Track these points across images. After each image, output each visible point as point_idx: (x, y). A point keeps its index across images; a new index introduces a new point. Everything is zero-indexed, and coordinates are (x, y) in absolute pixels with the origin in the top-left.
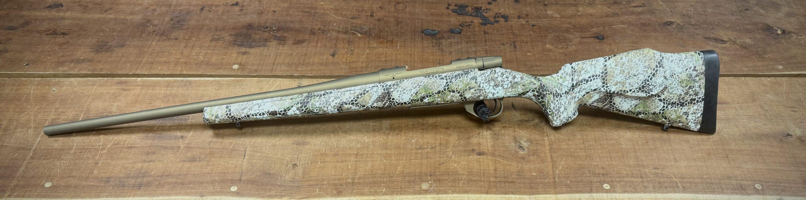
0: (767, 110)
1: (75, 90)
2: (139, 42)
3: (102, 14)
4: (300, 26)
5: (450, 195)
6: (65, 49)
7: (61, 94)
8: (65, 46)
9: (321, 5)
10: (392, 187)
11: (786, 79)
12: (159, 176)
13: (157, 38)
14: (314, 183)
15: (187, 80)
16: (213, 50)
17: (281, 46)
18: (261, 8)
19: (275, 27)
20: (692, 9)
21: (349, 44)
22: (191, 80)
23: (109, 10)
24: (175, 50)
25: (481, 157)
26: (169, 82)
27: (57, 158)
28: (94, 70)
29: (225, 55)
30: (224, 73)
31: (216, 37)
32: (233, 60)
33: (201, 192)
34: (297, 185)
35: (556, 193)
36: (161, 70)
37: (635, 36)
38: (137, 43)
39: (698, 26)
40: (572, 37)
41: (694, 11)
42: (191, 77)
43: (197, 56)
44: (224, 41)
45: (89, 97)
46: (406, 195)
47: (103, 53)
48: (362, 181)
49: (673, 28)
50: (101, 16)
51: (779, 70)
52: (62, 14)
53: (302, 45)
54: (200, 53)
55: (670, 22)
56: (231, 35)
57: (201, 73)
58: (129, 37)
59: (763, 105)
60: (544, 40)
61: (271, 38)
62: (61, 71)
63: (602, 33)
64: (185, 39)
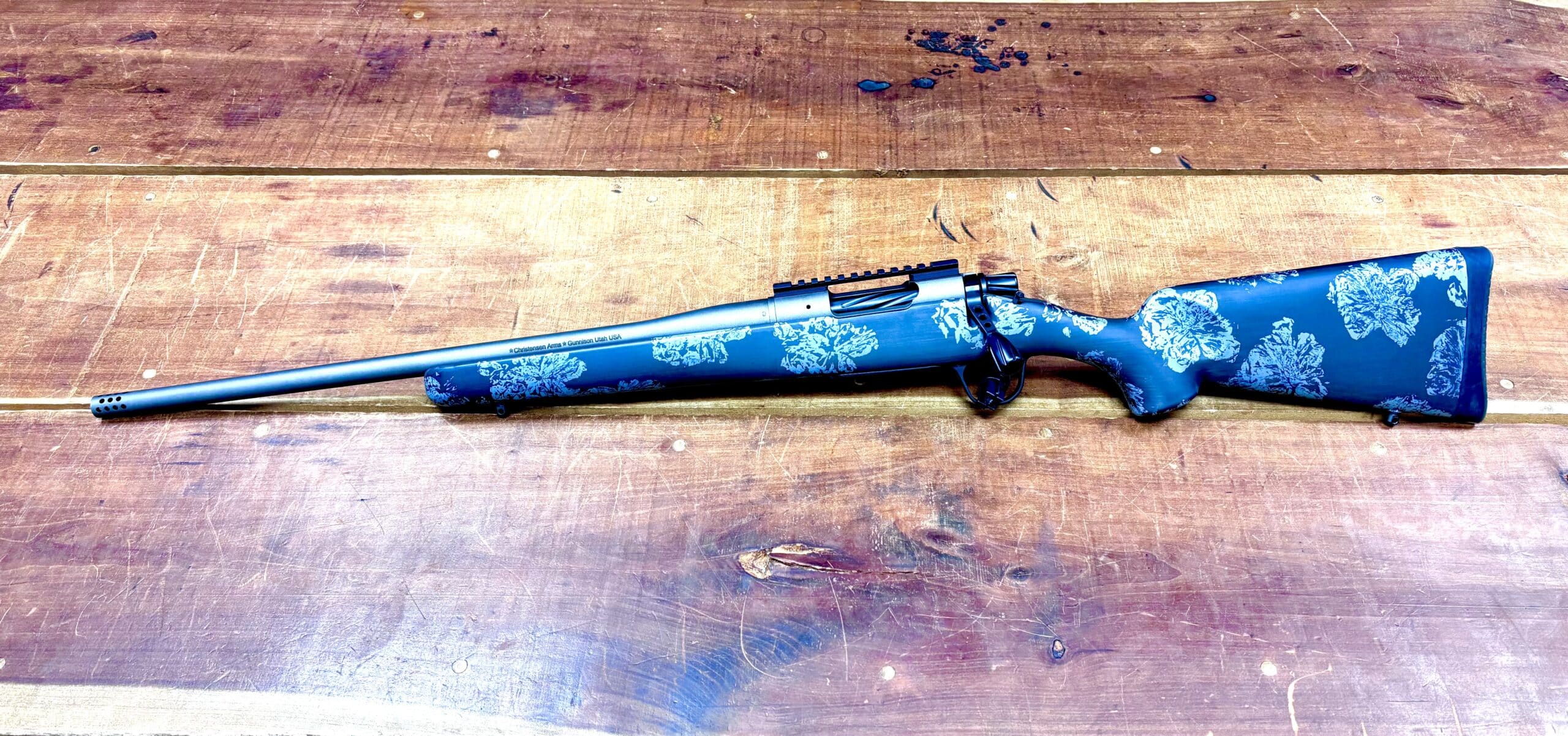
1: (190, 197)
2: (308, 107)
3: (234, 52)
4: (615, 75)
6: (166, 119)
7: (164, 206)
8: (165, 114)
13: (343, 99)
15: (403, 180)
16: (451, 122)
17: (580, 113)
18: (541, 41)
19: (568, 77)
20: (1398, 41)
21: (712, 110)
22: (409, 180)
23: (245, 46)
24: (377, 122)
26: (368, 185)
27: (163, 325)
28: (225, 161)
29: (473, 132)
30: (473, 167)
31: (455, 97)
32: (488, 140)
36: (352, 161)
37: (1277, 95)
38: (305, 110)
39: (1408, 72)
40: (1153, 96)
41: (1401, 43)
42: (411, 174)
43: (420, 133)
44: (471, 105)
45: (218, 211)
47: (240, 128)
49: (1356, 78)
50: (232, 56)
51: (1564, 161)
52: (154, 52)
53: (620, 111)
54: (424, 128)
55: (1352, 66)
56: (484, 93)
57: (427, 167)
58: (287, 97)
59: (1528, 229)
60: (1098, 102)
61: (560, 97)
62: (162, 163)
63: (1213, 89)
64: (397, 101)
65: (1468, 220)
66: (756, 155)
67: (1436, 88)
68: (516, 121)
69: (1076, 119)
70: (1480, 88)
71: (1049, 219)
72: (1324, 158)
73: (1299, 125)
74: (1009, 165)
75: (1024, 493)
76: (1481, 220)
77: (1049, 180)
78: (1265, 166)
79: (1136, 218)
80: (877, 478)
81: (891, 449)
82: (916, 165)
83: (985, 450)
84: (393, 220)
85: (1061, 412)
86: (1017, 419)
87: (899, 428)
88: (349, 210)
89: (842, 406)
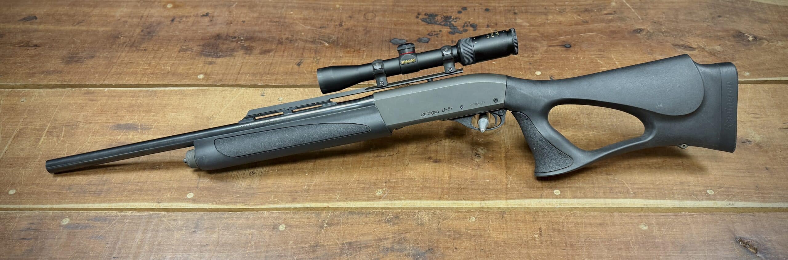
1: (42, 100)
2: (109, 53)
3: (75, 26)
4: (267, 36)
5: (403, 201)
6: (37, 60)
7: (30, 105)
8: (36, 58)
9: (291, 14)
10: (347, 194)
11: (752, 85)
12: (119, 183)
13: (127, 49)
14: (270, 190)
15: (153, 90)
16: (181, 60)
17: (248, 55)
18: (231, 19)
19: (243, 37)
20: (664, 16)
21: (314, 54)
22: (156, 90)
23: (81, 23)
25: (437, 164)
26: (135, 92)
27: (22, 166)
28: (63, 81)
29: (192, 65)
30: (189, 83)
31: (184, 47)
32: (199, 70)
33: (158, 199)
34: (252, 191)
35: (507, 199)
36: (128, 80)
37: (602, 44)
38: (108, 54)
39: (668, 32)
40: (539, 45)
41: (666, 18)
42: (157, 87)
45: (57, 107)
46: (360, 201)
47: (73, 64)
48: (317, 188)
49: (643, 35)
50: (74, 28)
51: (745, 77)
52: (35, 27)
53: (268, 54)
54: (168, 63)
55: (640, 29)
56: (200, 45)
57: (166, 83)
58: (99, 48)
61: (238, 47)
62: (31, 82)
63: (570, 41)
64: (154, 50)
67: (682, 40)
68: (214, 60)
70: (703, 40)
73: (613, 59)
80: (384, 244)
81: (392, 228)
83: (440, 228)
84: (146, 111)
85: (481, 208)
86: (458, 212)
87: (397, 217)
88: (123, 106)
89: (369, 206)
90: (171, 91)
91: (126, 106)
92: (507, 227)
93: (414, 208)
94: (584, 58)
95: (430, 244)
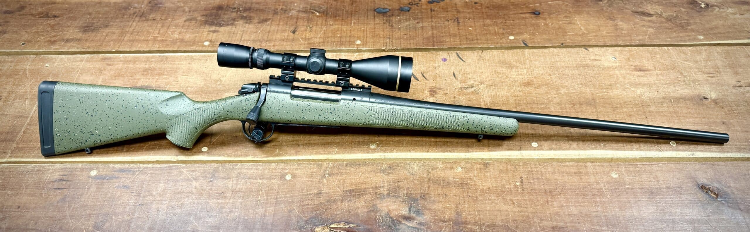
0: (686, 77)
1: (65, 65)
2: (121, 22)
4: (264, 7)
5: (394, 154)
6: (56, 30)
7: (54, 69)
8: (56, 27)
10: (343, 148)
11: (706, 47)
13: (137, 19)
14: (275, 144)
15: (164, 56)
16: (187, 29)
17: (247, 24)
19: (242, 8)
21: (308, 23)
22: (167, 56)
24: (153, 29)
26: (147, 58)
28: (82, 48)
29: (197, 34)
30: (197, 49)
31: (190, 17)
32: (204, 37)
33: (176, 152)
35: (489, 151)
36: (141, 47)
37: (568, 11)
38: (120, 24)
39: (628, 1)
40: (511, 13)
42: (168, 53)
43: (172, 34)
44: (197, 21)
45: (78, 71)
46: (356, 154)
47: (90, 33)
48: (317, 142)
51: (700, 40)
53: (266, 23)
54: (175, 32)
56: (203, 15)
57: (175, 49)
58: (112, 18)
59: (683, 72)
60: (485, 16)
61: (238, 18)
62: (53, 49)
63: (539, 9)
64: (162, 20)
65: (655, 68)
66: (327, 42)
67: (640, 7)
68: (217, 28)
69: (475, 24)
70: (661, 7)
71: (461, 70)
72: (589, 40)
73: (579, 25)
74: (443, 46)
75: (448, 197)
76: (661, 68)
77: (462, 52)
78: (562, 44)
79: (501, 69)
80: (380, 191)
81: (387, 177)
82: (401, 47)
83: (430, 177)
84: (159, 74)
85: (466, 159)
86: (446, 163)
87: (391, 167)
88: (138, 70)
89: (365, 158)
90: (181, 56)
91: (140, 70)
92: (490, 176)
93: (405, 160)
94: (552, 24)
95: (421, 191)
